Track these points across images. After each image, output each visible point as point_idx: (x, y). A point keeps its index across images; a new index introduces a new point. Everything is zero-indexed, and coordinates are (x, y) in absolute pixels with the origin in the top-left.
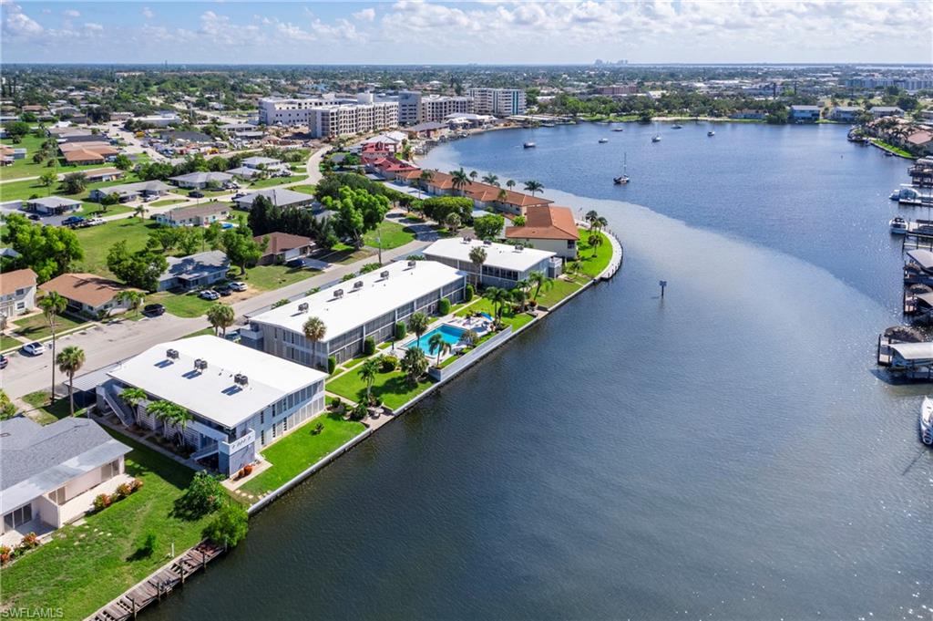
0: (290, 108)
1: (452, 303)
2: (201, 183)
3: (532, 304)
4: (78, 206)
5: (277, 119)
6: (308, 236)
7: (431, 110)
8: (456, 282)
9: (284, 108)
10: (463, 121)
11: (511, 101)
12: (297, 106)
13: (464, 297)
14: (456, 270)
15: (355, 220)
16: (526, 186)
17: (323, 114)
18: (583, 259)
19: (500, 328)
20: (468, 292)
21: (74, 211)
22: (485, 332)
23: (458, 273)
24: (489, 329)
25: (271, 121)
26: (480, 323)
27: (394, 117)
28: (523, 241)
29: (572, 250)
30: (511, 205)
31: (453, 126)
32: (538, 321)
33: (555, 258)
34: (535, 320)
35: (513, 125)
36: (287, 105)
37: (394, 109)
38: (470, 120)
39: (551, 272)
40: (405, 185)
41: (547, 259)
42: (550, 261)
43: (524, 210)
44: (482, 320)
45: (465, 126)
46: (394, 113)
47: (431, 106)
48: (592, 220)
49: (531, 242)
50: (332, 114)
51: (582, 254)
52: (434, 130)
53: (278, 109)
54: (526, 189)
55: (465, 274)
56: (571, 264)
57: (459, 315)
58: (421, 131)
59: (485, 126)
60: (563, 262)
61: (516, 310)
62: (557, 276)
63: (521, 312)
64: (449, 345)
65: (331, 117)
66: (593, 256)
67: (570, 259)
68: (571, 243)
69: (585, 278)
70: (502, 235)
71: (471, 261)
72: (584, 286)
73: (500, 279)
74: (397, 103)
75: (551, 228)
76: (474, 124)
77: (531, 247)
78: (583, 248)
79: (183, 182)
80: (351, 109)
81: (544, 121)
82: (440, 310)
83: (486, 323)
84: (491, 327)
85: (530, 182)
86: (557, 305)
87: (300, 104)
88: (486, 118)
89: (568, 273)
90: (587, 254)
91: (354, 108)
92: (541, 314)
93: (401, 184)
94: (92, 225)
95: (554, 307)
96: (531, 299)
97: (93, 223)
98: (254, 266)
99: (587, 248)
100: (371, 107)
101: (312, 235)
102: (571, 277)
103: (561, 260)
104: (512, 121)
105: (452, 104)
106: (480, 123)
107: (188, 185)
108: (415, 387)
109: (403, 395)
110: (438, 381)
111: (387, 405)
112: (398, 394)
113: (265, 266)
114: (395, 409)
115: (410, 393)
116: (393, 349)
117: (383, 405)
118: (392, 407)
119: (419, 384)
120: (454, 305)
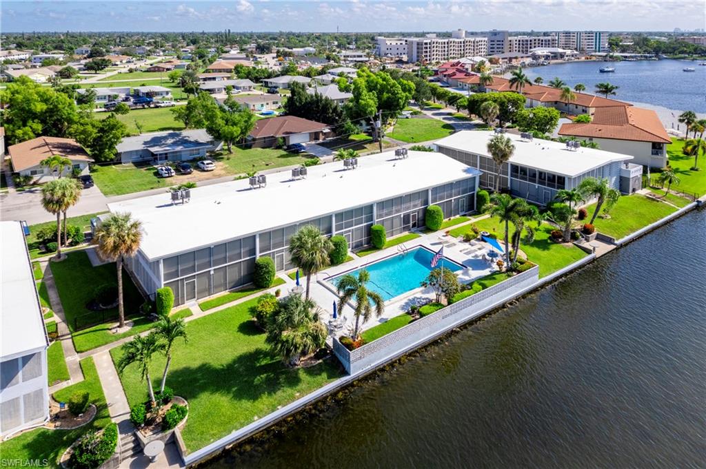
0: (399, 44)
1: (449, 215)
2: (283, 84)
3: (587, 231)
4: (167, 93)
5: (387, 52)
6: (324, 122)
7: (517, 46)
8: (459, 182)
9: (394, 43)
10: (545, 53)
11: (594, 41)
12: (404, 43)
13: (474, 206)
14: (465, 166)
15: (363, 102)
16: (598, 89)
17: (418, 44)
18: (676, 171)
19: (515, 268)
20: (481, 200)
21: (164, 97)
22: (486, 272)
23: (466, 171)
24: (496, 268)
25: (382, 54)
26: (485, 252)
27: (483, 50)
28: (580, 140)
29: (659, 157)
30: (577, 106)
31: (535, 57)
32: (594, 260)
33: (630, 165)
34: (588, 257)
35: (594, 58)
36: (397, 42)
37: (483, 43)
38: (552, 53)
39: (623, 185)
40: (465, 90)
41: (617, 163)
42: (623, 167)
43: (592, 110)
44: (488, 247)
45: (547, 57)
46: (483, 47)
47: (517, 42)
48: (688, 123)
49: (595, 141)
50: (426, 44)
51: (674, 164)
52: (516, 58)
53: (389, 44)
54: (597, 92)
55: (477, 173)
56: (657, 176)
57: (454, 234)
58: (503, 59)
59: (567, 58)
60: (645, 172)
61: (555, 237)
62: (634, 190)
63: (564, 241)
64: (378, 301)
65: (424, 46)
66: (692, 169)
67: (655, 170)
68: (657, 147)
69: (681, 198)
70: (555, 133)
71: (490, 155)
72: (681, 210)
73: (537, 185)
74: (486, 39)
75: (625, 126)
76: (555, 56)
77: (593, 146)
78: (677, 158)
79: (271, 83)
80: (443, 41)
81: (626, 57)
82: (425, 223)
83: (492, 254)
84: (499, 264)
85: (602, 85)
86: (632, 235)
87: (406, 41)
88: (568, 52)
89: (652, 188)
90: (684, 165)
91: (446, 40)
92: (601, 249)
93: (463, 89)
94: (161, 107)
95: (626, 238)
96: (587, 221)
97: (162, 105)
98: (249, 147)
99: (682, 158)
100: (462, 40)
101: (327, 121)
102: (658, 194)
103: (641, 167)
104: (593, 56)
105: (537, 42)
106: (562, 56)
107: (274, 85)
108: (294, 381)
109: (246, 404)
110: (345, 372)
111: (188, 431)
112: (239, 396)
113: (263, 148)
114: (198, 448)
115: (265, 400)
116: (297, 283)
117: (178, 430)
118: (193, 439)
119: (302, 375)
120: (452, 218)
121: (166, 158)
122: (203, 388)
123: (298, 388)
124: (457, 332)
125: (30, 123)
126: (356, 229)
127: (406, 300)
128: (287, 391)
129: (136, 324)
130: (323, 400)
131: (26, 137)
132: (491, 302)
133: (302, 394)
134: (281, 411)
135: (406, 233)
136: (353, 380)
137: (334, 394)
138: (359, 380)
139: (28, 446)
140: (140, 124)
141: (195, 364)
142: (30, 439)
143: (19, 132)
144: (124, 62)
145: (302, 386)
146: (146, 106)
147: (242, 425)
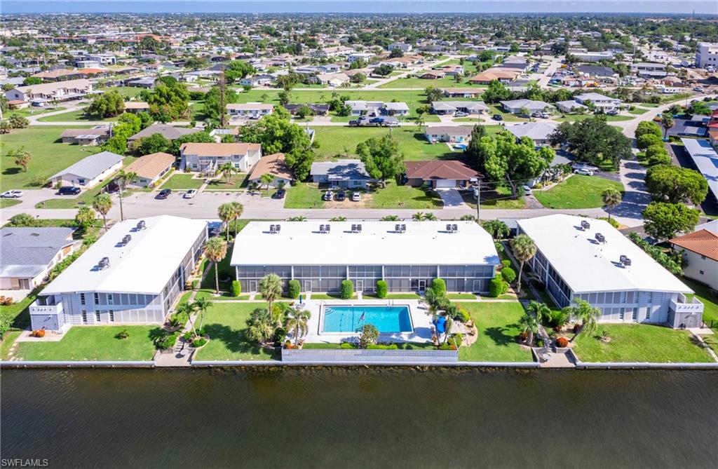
1: (460, 289)
2: (516, 109)
4: (405, 111)
5: (709, 62)
8: (473, 267)
21: (402, 115)
22: (424, 341)
25: (702, 64)
32: (536, 367)
39: (671, 317)
61: (522, 338)
84: (434, 338)
94: (389, 127)
95: (596, 364)
98: (403, 184)
107: (507, 109)
108: (256, 352)
109: (229, 351)
110: (280, 359)
111: (201, 351)
112: (228, 347)
113: (413, 187)
114: (199, 360)
115: (238, 354)
116: (301, 302)
117: (197, 349)
118: (200, 356)
119: (261, 351)
120: (462, 293)
121: (338, 185)
122: (219, 337)
123: (255, 355)
124: (366, 368)
125: (275, 142)
126: (367, 279)
127: (350, 336)
128: (249, 354)
129: (224, 295)
130: (263, 366)
131: (273, 152)
132: (403, 360)
133: (255, 359)
134: (240, 362)
135: (414, 293)
136: (284, 365)
137: (270, 366)
138: (288, 366)
139: (151, 331)
140: (347, 149)
141: (224, 325)
142: (153, 328)
143: (268, 148)
144: (415, 62)
145: (258, 356)
146: (379, 125)
147: (221, 360)
